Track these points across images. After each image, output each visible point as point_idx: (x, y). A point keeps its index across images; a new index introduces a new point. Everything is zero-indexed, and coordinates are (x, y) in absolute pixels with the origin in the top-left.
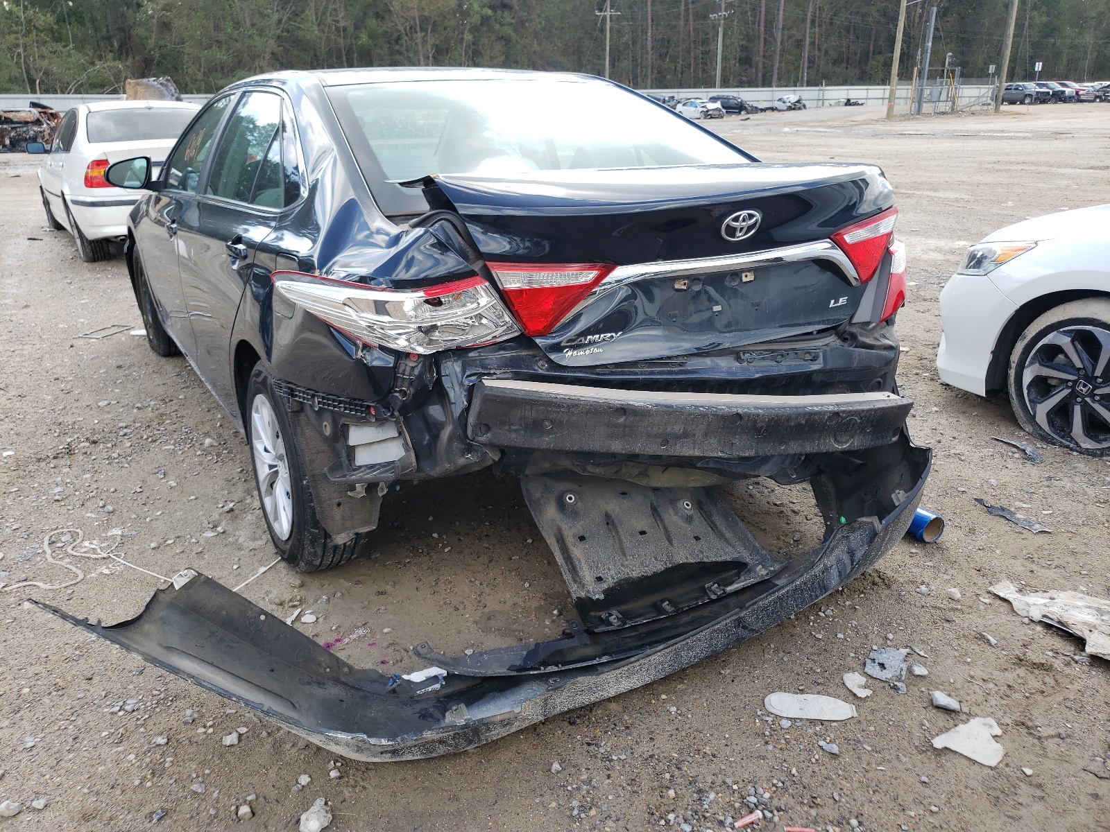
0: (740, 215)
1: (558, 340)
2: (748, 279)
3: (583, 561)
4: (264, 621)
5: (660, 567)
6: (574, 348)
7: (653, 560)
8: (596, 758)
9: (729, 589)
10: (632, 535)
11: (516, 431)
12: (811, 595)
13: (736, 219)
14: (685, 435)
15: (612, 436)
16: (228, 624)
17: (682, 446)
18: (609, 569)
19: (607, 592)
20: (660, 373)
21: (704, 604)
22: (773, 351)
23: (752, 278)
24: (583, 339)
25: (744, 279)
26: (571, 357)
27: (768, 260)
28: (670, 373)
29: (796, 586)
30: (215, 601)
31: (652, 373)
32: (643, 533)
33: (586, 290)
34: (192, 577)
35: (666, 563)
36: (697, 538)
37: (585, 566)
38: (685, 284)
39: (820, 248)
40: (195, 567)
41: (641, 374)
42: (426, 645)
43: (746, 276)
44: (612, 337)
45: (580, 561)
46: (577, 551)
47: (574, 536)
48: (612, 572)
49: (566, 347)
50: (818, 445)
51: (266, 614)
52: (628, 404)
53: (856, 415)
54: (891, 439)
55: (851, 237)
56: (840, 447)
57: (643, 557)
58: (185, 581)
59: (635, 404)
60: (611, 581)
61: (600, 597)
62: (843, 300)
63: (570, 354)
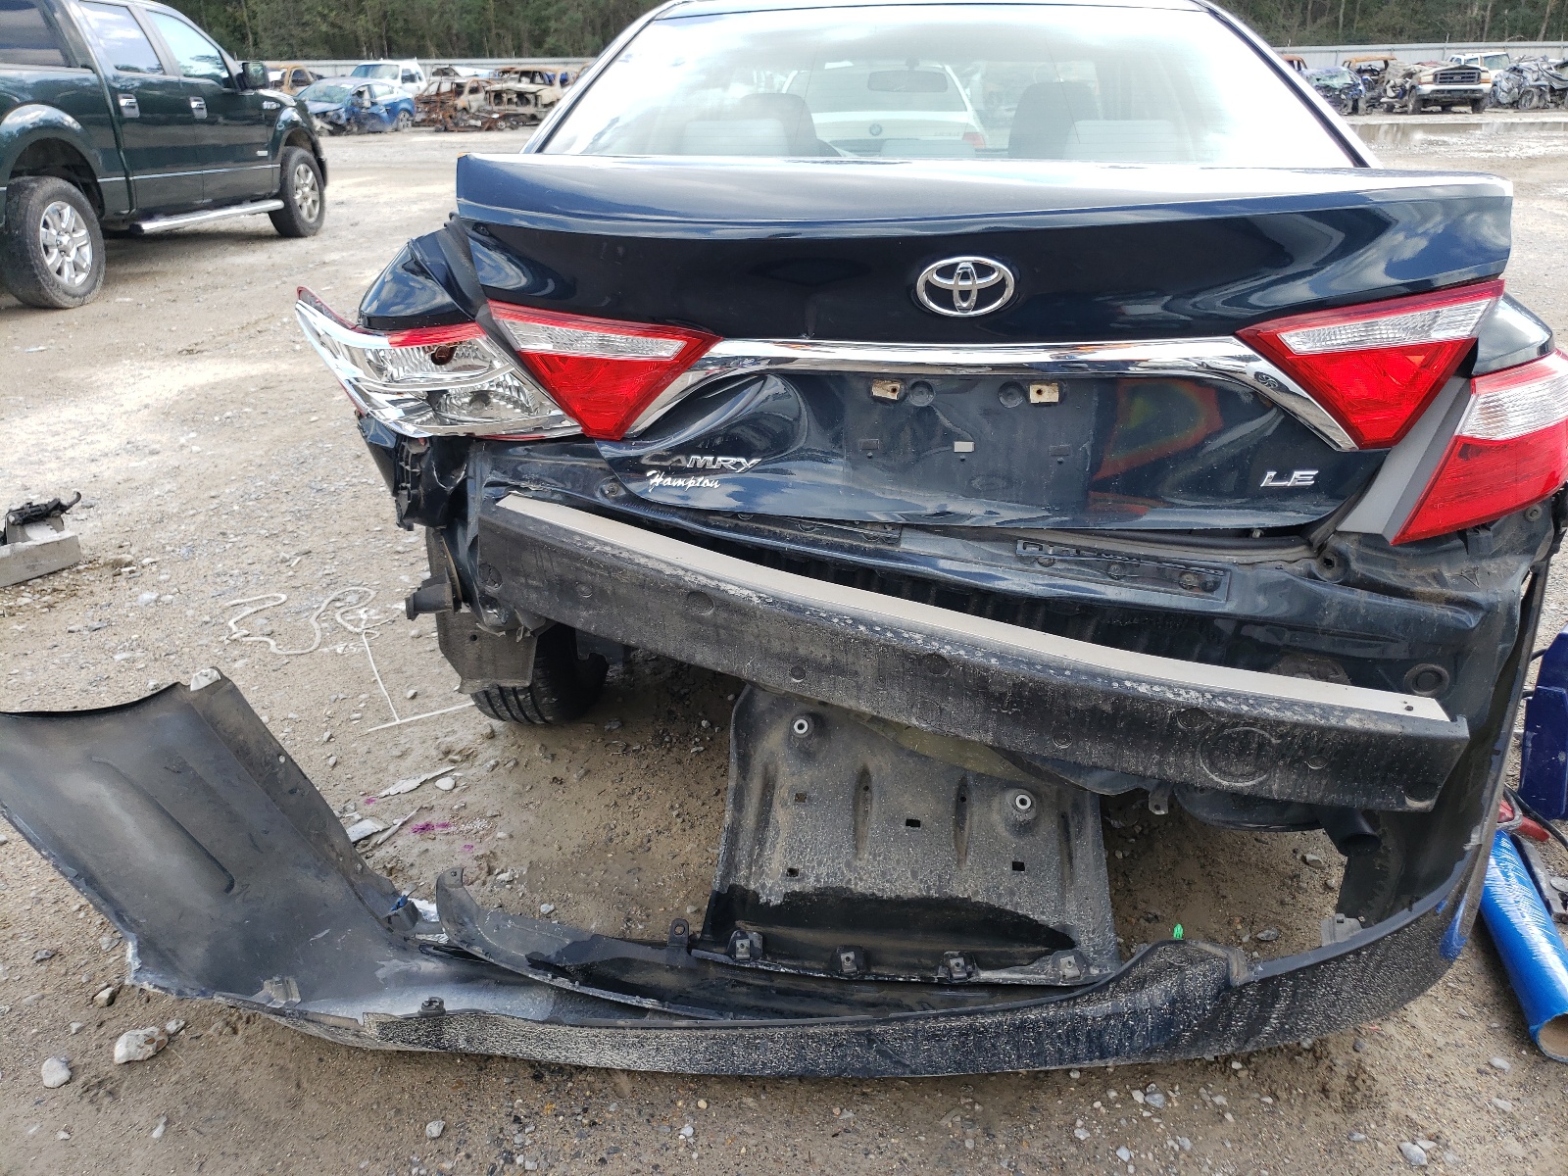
0: (957, 264)
1: (632, 453)
2: (1045, 398)
3: (783, 834)
4: (282, 765)
5: (913, 890)
6: (668, 472)
7: (909, 875)
8: (500, 1146)
9: (985, 975)
10: (892, 820)
11: (536, 588)
13: (947, 272)
14: (836, 669)
15: (696, 637)
16: (242, 752)
17: (833, 687)
18: (820, 863)
19: (792, 897)
20: (831, 546)
21: (907, 983)
22: (1099, 553)
23: (1054, 397)
24: (682, 458)
25: (1034, 398)
26: (658, 485)
28: (852, 550)
30: (233, 720)
31: (815, 543)
32: (913, 823)
33: (664, 372)
34: (214, 680)
35: (929, 888)
36: (1018, 867)
37: (781, 843)
38: (894, 390)
39: (1220, 352)
40: (221, 668)
41: (791, 541)
42: (459, 874)
43: (1039, 392)
44: (738, 464)
45: (777, 833)
46: (781, 816)
47: (791, 789)
48: (823, 870)
49: (651, 467)
50: (1160, 764)
51: (289, 758)
52: (718, 588)
53: (1263, 728)
54: (1404, 803)
55: (1299, 340)
56: (1225, 783)
57: (893, 864)
58: (205, 682)
59: (733, 590)
60: (809, 884)
61: (776, 901)
62: (1303, 477)
63: (658, 480)
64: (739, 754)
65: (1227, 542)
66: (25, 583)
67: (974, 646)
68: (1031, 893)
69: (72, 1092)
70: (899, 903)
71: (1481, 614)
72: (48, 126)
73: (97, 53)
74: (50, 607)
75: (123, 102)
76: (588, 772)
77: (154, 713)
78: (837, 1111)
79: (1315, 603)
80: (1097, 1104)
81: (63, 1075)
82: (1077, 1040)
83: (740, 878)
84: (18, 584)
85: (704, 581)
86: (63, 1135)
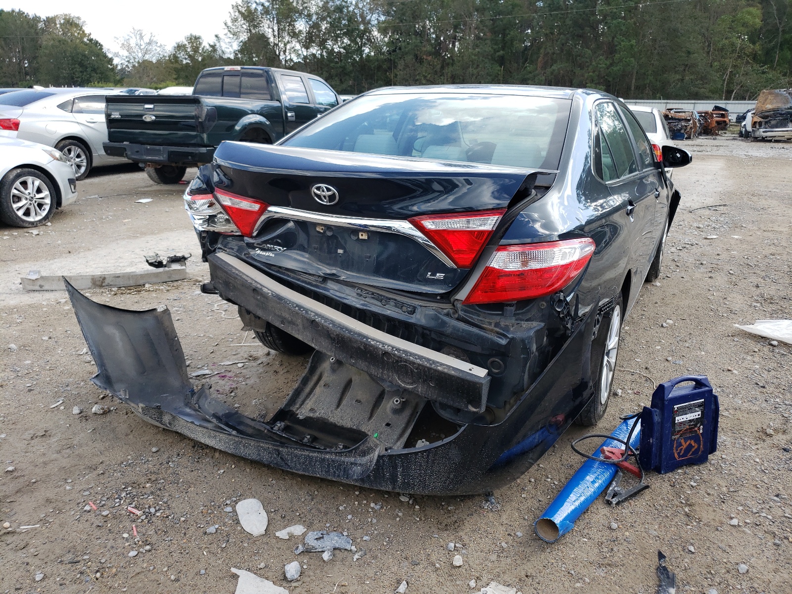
0: (320, 187)
1: (252, 242)
2: (364, 237)
3: (316, 396)
4: (176, 340)
6: (261, 249)
8: (168, 459)
10: (352, 399)
12: (335, 472)
13: (318, 189)
16: (167, 334)
17: (292, 329)
18: (323, 409)
19: (308, 418)
20: (303, 282)
22: (379, 295)
23: (366, 237)
24: (265, 245)
25: (360, 237)
26: (258, 254)
27: (360, 225)
28: (308, 283)
29: (324, 458)
31: (298, 280)
32: (358, 401)
33: (256, 215)
34: (165, 309)
36: (388, 425)
37: (314, 399)
38: (322, 229)
39: (403, 226)
40: (168, 306)
41: (292, 278)
43: (362, 235)
44: (280, 249)
45: (314, 395)
46: (318, 390)
47: (325, 382)
48: (323, 411)
51: (178, 339)
52: (261, 289)
53: (410, 364)
54: (467, 407)
55: (429, 224)
56: (403, 385)
57: (346, 414)
58: (162, 309)
59: (265, 290)
60: (317, 415)
61: (301, 417)
62: (440, 276)
63: (258, 252)
64: (311, 365)
65: (417, 297)
66: (166, 282)
67: (326, 319)
68: (388, 435)
69: (77, 417)
70: (342, 428)
71: (508, 340)
72: (260, 123)
73: (284, 98)
74: (168, 291)
75: (289, 114)
76: (288, 372)
77: (146, 316)
78: (271, 480)
79: (444, 323)
80: (356, 503)
81: (78, 412)
82: (341, 470)
83: (294, 408)
84: (163, 282)
85: (259, 286)
86: (68, 425)
